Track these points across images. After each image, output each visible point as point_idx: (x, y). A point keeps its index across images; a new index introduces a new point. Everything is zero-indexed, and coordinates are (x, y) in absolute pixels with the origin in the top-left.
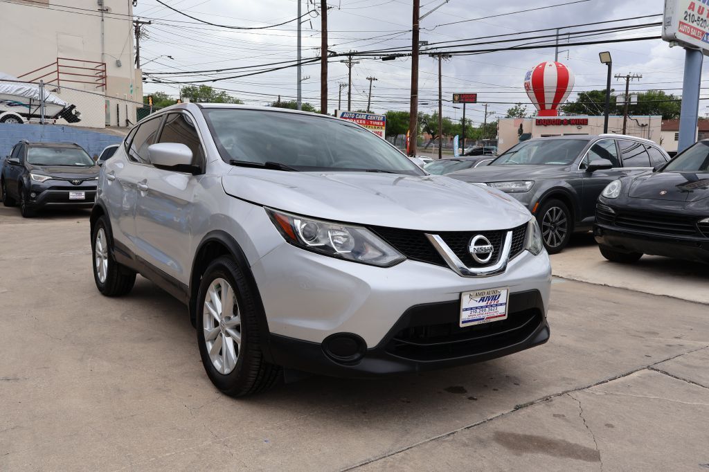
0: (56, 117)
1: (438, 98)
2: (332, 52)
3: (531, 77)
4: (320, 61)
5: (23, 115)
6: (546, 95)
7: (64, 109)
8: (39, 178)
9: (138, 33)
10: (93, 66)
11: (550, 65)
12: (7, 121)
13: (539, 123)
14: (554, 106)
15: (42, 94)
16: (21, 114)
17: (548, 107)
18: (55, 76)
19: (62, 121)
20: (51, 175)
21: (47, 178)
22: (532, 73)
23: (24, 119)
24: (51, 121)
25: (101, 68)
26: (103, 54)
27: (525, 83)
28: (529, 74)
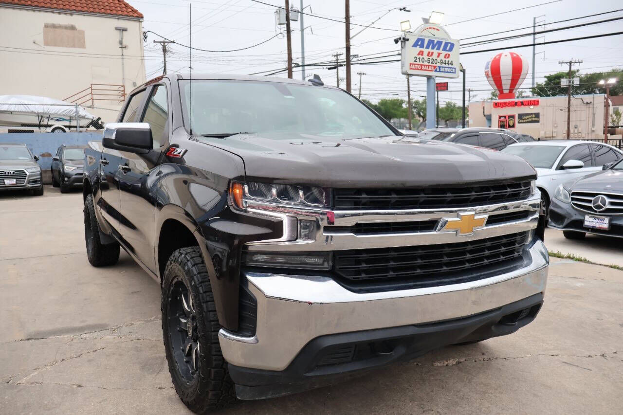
0: (88, 127)
1: (407, 89)
2: (296, 64)
3: (490, 66)
4: (287, 71)
5: (66, 127)
6: (503, 82)
7: (93, 121)
8: (69, 169)
9: (165, 50)
10: (116, 88)
11: (506, 56)
12: (56, 131)
13: (496, 105)
14: (511, 91)
15: (77, 112)
16: (64, 126)
17: (506, 91)
18: (90, 97)
19: (92, 128)
20: (76, 166)
21: (74, 168)
22: (490, 63)
23: (67, 129)
24: (84, 129)
25: (122, 89)
26: (123, 78)
27: (486, 72)
28: (488, 64)
